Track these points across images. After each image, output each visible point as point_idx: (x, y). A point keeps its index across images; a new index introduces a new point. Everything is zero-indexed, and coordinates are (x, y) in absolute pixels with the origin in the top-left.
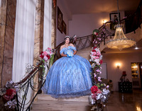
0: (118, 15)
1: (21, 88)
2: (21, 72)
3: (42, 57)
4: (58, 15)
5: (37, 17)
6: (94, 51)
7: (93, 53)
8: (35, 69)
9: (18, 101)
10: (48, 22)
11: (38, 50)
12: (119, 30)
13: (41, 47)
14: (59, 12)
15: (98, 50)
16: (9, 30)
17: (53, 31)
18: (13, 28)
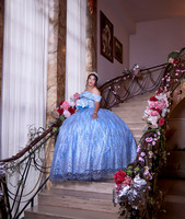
2: (20, 139)
3: (61, 111)
4: (102, 27)
5: (53, 39)
8: (44, 135)
9: (6, 190)
11: (53, 98)
13: (61, 93)
17: (88, 60)
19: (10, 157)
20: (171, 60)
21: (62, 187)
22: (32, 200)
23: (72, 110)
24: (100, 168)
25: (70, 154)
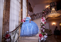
0: (53, 4)
1: (12, 34)
2: (14, 27)
3: (22, 21)
4: (29, 5)
5: (20, 6)
6: (42, 18)
7: (42, 19)
8: (19, 26)
9: (11, 39)
10: (25, 8)
11: (20, 19)
12: (53, 9)
13: (22, 18)
14: (29, 4)
15: (44, 18)
16: (7, 11)
17: (27, 11)
18: (9, 11)
19: (11, 31)
20: (44, 11)
21: (23, 38)
22: (16, 41)
23: (24, 21)
24: (32, 33)
25: (25, 31)
